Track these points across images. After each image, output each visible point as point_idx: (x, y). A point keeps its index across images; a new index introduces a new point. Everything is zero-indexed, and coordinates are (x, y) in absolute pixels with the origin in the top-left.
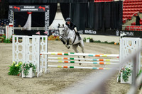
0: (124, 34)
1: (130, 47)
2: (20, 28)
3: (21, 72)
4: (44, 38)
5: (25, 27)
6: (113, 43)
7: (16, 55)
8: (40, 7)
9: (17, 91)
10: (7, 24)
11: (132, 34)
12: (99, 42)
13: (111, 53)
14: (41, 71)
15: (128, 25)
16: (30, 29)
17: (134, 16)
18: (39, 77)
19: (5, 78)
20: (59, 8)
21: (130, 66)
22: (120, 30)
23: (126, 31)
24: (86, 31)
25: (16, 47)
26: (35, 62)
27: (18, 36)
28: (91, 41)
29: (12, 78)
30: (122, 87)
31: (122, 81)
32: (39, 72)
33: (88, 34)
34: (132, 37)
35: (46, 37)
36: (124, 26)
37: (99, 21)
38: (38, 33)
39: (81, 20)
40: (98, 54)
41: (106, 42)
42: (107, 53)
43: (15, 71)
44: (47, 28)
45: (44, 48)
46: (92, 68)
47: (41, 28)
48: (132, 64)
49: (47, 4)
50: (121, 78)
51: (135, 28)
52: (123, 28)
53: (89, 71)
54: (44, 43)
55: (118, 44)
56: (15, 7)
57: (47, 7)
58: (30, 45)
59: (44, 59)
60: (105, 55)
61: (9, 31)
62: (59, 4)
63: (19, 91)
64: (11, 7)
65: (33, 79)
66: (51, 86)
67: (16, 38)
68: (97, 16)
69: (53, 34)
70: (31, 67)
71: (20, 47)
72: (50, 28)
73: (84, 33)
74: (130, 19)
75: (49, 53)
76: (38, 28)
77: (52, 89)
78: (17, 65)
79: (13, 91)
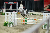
0: (44, 12)
1: (46, 16)
2: (8, 10)
3: (8, 25)
4: (16, 13)
5: (9, 9)
6: (40, 15)
7: (6, 19)
8: (15, 2)
9: (7, 32)
10: (3, 8)
11: (47, 12)
12: (36, 14)
13: (40, 19)
14: (15, 25)
15: (46, 8)
16: (11, 10)
17: (48, 5)
18: (15, 27)
19: (2, 27)
20: (21, 3)
21: (47, 23)
22: (43, 10)
23: (45, 11)
24: (31, 11)
25: (6, 16)
26: (13, 22)
27: (7, 13)
28: (33, 14)
29: (5, 27)
30: (44, 30)
31: (44, 28)
32: (14, 25)
33: (32, 12)
34: (47, 13)
35: (17, 13)
36: (44, 9)
37: (36, 7)
38: (14, 11)
39: (29, 7)
40: (35, 19)
41: (38, 15)
42: (38, 18)
43: (6, 25)
44: (17, 10)
45: (16, 17)
46: (33, 24)
47: (15, 10)
48: (47, 22)
49: (17, 1)
50: (43, 27)
51: (48, 10)
52: (44, 10)
53: (32, 25)
54: (16, 15)
55: (42, 15)
56: (6, 2)
57: (17, 2)
58: (11, 15)
59: (16, 21)
60: (38, 19)
61: (4, 11)
62: (21, 1)
63: (8, 32)
64: (4, 2)
65: (12, 28)
66: (19, 30)
67: (6, 13)
68: (35, 6)
69: (19, 12)
70: (11, 23)
71: (8, 16)
72: (18, 10)
73: (30, 11)
74: (46, 6)
75: (18, 18)
76: (14, 10)
77: (19, 31)
78: (7, 23)
79: (5, 32)
